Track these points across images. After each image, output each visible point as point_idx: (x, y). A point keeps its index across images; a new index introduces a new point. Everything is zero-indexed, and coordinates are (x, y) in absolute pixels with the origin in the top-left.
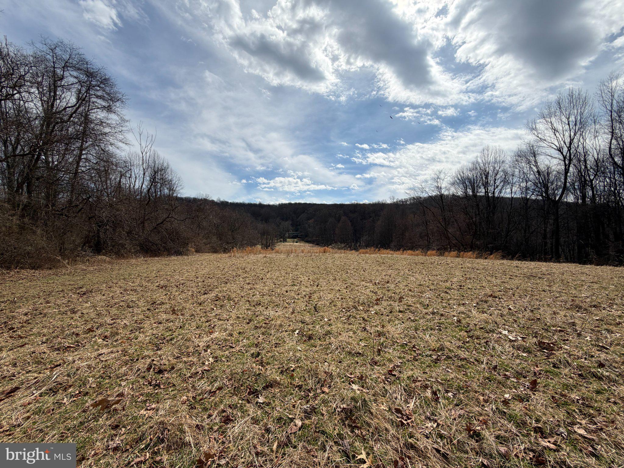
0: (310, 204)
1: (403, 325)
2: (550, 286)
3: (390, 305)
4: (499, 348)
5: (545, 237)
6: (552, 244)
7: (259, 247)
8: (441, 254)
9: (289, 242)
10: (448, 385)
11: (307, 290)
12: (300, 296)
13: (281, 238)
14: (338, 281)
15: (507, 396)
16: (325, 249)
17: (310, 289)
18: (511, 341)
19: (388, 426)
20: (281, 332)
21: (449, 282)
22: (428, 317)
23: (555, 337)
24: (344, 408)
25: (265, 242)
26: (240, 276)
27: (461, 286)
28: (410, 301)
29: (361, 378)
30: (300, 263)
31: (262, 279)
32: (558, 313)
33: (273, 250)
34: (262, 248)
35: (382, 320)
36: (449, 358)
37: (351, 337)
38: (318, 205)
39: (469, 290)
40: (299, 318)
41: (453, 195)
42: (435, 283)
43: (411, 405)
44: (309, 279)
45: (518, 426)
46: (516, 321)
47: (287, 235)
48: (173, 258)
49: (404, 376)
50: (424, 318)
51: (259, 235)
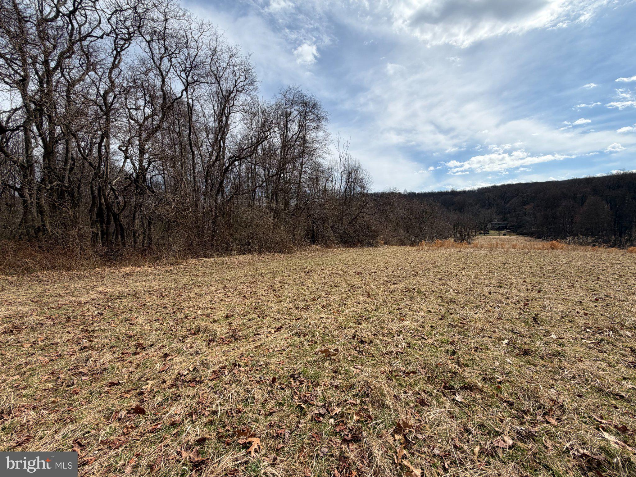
0: (526, 184)
7: (451, 240)
9: (492, 234)
11: (522, 295)
12: (509, 301)
13: (481, 229)
14: (579, 290)
16: (553, 244)
17: (527, 294)
20: (483, 337)
24: (585, 454)
25: (458, 235)
29: (623, 429)
30: (511, 261)
31: (456, 276)
33: (470, 243)
34: (455, 241)
37: (604, 370)
38: (542, 183)
40: (509, 326)
44: (525, 282)
47: (490, 226)
48: (365, 249)
51: (452, 227)
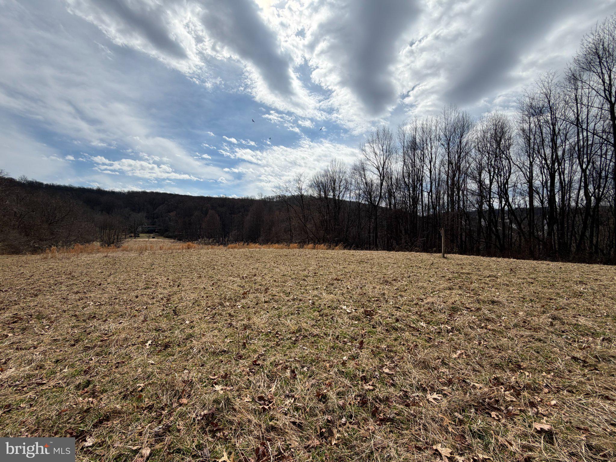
0: (171, 195)
1: (268, 315)
2: (371, 268)
3: (257, 297)
4: (340, 321)
5: (369, 233)
6: (373, 237)
7: (97, 244)
8: (302, 247)
9: (142, 237)
10: (303, 361)
11: (166, 291)
12: (155, 300)
13: (132, 232)
14: (203, 279)
15: (345, 358)
16: (189, 245)
17: (169, 290)
18: (348, 313)
19: (251, 417)
20: (126, 347)
21: (307, 271)
22: (290, 304)
23: (374, 305)
24: (205, 415)
25: (106, 238)
26: (61, 283)
27: (315, 273)
28: (274, 290)
29: (225, 376)
30: (157, 261)
31: (100, 285)
32: (376, 288)
33: (119, 247)
34: (101, 245)
35: (249, 313)
36: (305, 336)
37: (216, 336)
38: (182, 196)
39: (321, 276)
40: (152, 325)
41: (311, 196)
42: (296, 272)
43: (273, 389)
44: (168, 279)
45: (351, 380)
46: (351, 297)
47: (140, 229)
49: (267, 363)
50: (286, 305)
51: (97, 229)
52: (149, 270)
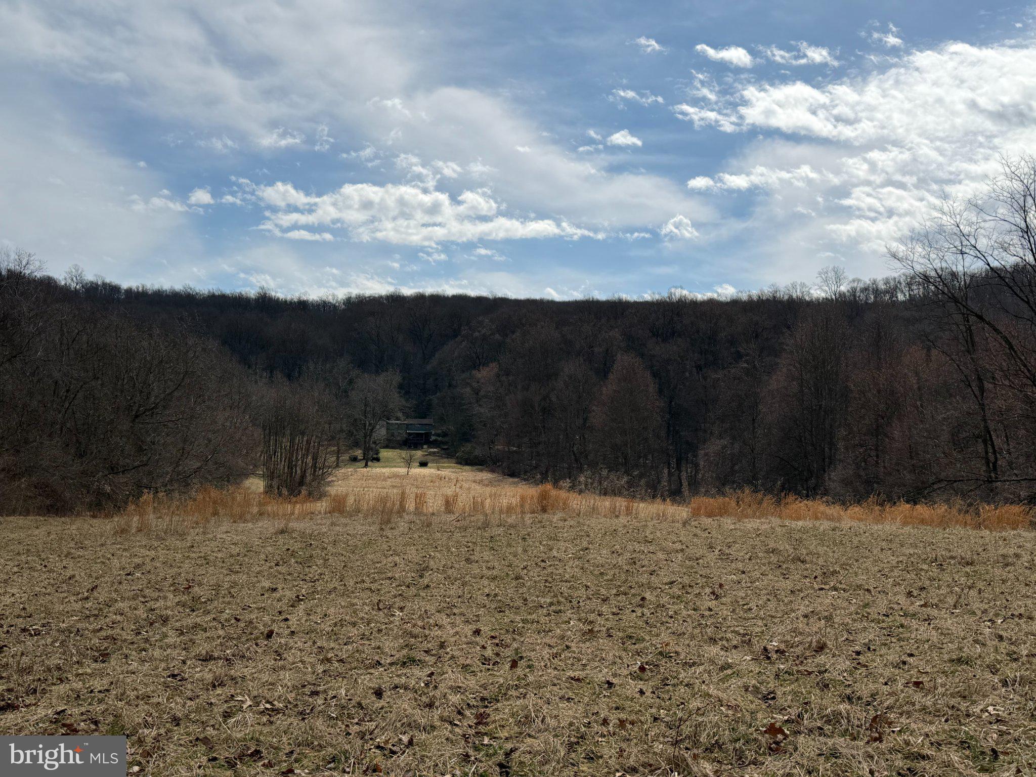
3: (834, 753)
7: (257, 485)
9: (389, 463)
11: (472, 682)
12: (436, 713)
13: (356, 445)
14: (603, 642)
16: (544, 495)
17: (482, 677)
25: (281, 466)
30: (440, 558)
33: (318, 498)
34: (269, 489)
44: (477, 632)
47: (381, 432)
51: (258, 433)
52: (413, 590)
